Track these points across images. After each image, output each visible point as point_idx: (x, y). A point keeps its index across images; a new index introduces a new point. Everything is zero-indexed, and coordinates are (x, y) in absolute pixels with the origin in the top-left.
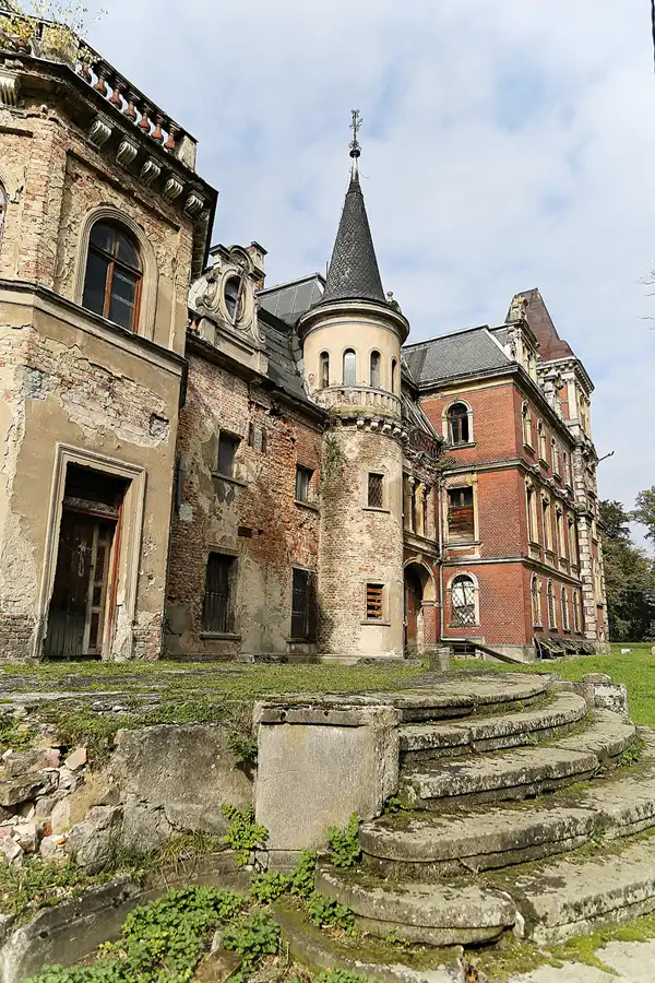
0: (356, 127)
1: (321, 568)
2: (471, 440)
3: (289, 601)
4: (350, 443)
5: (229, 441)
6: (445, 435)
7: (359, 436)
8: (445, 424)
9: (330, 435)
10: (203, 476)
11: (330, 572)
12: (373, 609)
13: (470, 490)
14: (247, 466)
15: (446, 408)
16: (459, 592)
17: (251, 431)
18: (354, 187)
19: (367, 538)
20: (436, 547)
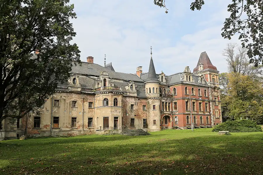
0: (151, 49)
1: (148, 118)
2: (176, 94)
3: (143, 123)
4: (150, 101)
5: (132, 105)
6: (173, 93)
7: (152, 100)
8: (173, 91)
9: (148, 100)
10: (129, 110)
11: (149, 119)
12: (155, 123)
13: (176, 103)
14: (135, 108)
15: (173, 89)
16: (176, 119)
17: (135, 103)
18: (152, 60)
19: (153, 114)
20: (172, 112)
